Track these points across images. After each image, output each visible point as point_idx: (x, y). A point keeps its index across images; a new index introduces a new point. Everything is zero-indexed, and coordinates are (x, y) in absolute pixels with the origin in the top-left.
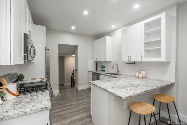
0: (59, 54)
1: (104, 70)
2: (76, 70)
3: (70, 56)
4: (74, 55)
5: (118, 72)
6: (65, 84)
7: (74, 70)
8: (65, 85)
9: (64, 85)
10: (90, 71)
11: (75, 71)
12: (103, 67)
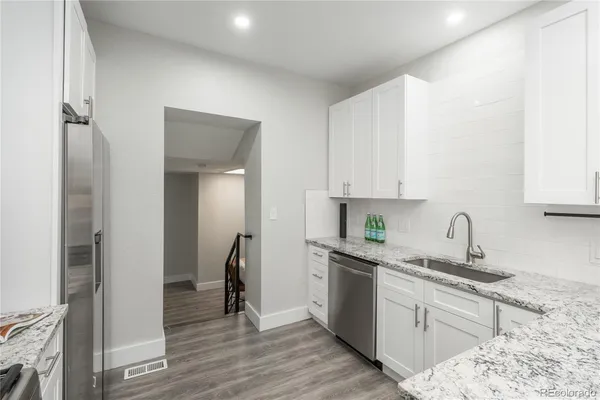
0: (168, 160)
1: (381, 237)
2: (249, 237)
3: (221, 174)
4: (241, 171)
5: (474, 256)
6: (200, 286)
7: (238, 237)
8: (198, 290)
9: (194, 289)
10: (315, 243)
11: (242, 239)
12: (376, 223)
